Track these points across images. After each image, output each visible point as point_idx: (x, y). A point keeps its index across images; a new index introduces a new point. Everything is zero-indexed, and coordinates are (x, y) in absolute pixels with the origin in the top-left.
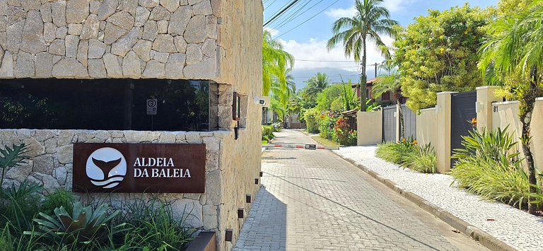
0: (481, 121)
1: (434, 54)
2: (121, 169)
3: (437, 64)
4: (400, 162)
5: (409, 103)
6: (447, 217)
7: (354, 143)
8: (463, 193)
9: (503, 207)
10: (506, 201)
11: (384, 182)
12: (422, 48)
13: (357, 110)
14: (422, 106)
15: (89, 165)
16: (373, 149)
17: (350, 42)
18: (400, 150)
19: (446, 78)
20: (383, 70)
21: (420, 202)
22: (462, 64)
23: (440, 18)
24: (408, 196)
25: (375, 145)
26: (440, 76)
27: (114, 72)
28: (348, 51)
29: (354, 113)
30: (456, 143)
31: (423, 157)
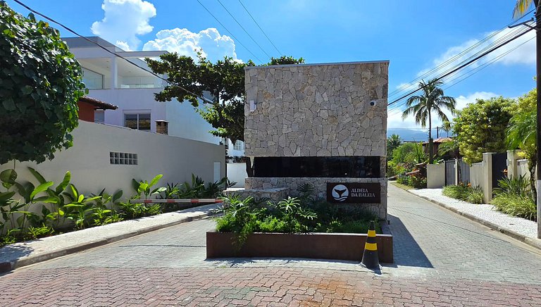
0: (510, 170)
1: (480, 128)
2: (346, 193)
3: (482, 135)
4: (459, 197)
5: (465, 159)
6: (488, 224)
7: (425, 186)
8: (498, 213)
9: (520, 219)
10: (523, 216)
11: (450, 209)
12: (472, 125)
13: (427, 163)
14: (473, 161)
15: (334, 192)
16: (440, 191)
17: (419, 113)
18: (459, 190)
19: (488, 144)
20: (443, 131)
21: (472, 218)
22: (499, 135)
23: (484, 106)
24: (465, 215)
25: (440, 187)
26: (484, 142)
27: (342, 154)
28: (417, 120)
29: (425, 165)
30: (495, 184)
31: (474, 194)
